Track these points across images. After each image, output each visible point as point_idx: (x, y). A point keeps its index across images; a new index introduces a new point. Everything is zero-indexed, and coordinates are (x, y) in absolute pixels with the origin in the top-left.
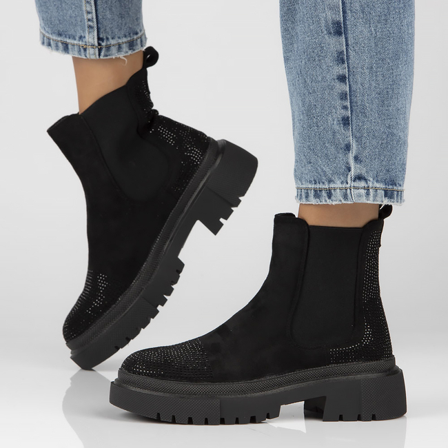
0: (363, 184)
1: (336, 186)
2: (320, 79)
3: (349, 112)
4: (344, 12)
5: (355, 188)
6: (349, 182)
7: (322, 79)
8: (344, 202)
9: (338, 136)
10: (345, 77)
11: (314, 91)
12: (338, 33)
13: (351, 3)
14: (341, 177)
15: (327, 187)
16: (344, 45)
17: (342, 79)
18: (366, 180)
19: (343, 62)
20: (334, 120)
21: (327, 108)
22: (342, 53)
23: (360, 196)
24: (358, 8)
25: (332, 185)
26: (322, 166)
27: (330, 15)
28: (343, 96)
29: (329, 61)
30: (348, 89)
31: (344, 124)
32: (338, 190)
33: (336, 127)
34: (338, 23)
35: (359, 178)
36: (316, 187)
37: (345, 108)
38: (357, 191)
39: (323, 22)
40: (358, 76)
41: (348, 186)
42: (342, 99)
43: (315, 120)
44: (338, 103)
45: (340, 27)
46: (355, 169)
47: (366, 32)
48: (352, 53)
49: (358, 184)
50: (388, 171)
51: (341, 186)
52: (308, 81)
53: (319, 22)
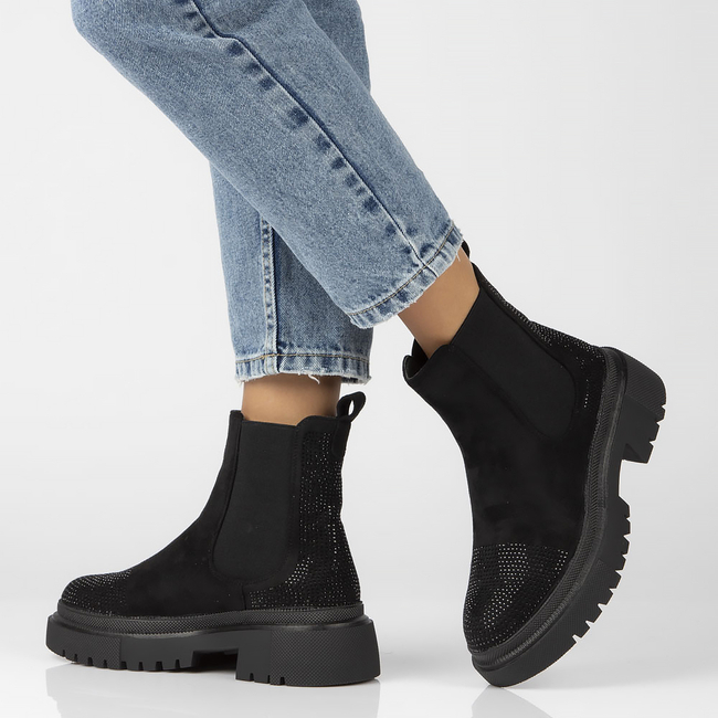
0: (432, 252)
1: (405, 281)
2: (313, 183)
3: (369, 192)
4: (293, 94)
5: (430, 262)
6: (417, 262)
7: (316, 180)
8: (425, 289)
9: (371, 227)
10: (340, 159)
11: (314, 201)
12: (303, 120)
13: (293, 80)
14: (403, 267)
15: (394, 291)
16: (318, 127)
17: (338, 164)
18: (430, 246)
19: (328, 146)
20: (356, 215)
21: (340, 209)
22: (320, 137)
23: (441, 265)
24: (305, 79)
25: (399, 285)
26: (373, 275)
27: (280, 110)
28: (351, 181)
29: (311, 156)
30: (352, 170)
31: (371, 210)
32: (412, 282)
33: (363, 220)
34: (296, 110)
35: (424, 250)
36: (376, 302)
37: (361, 191)
38: (435, 263)
39: (278, 122)
40: (354, 147)
41: (421, 266)
42: (351, 185)
43: (333, 232)
44: (349, 193)
45: (301, 113)
46: (414, 244)
47: (329, 95)
48: (332, 129)
49: (429, 256)
50: (436, 218)
51: (411, 275)
52: (300, 195)
53: (273, 125)
